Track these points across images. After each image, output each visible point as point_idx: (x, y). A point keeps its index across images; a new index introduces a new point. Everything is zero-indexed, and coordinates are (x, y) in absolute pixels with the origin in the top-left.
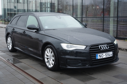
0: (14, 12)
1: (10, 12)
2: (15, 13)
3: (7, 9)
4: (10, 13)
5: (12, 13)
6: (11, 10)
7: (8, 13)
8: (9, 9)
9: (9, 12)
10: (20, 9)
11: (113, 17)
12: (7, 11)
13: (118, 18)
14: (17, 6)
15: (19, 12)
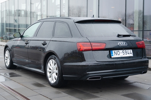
0: (13, 28)
1: (9, 27)
2: (15, 28)
3: (6, 24)
4: (9, 29)
5: (11, 29)
6: (10, 25)
7: (6, 29)
8: (7, 24)
9: (7, 27)
10: (22, 24)
11: (138, 30)
12: (6, 27)
13: (144, 31)
14: (17, 19)
15: (20, 28)
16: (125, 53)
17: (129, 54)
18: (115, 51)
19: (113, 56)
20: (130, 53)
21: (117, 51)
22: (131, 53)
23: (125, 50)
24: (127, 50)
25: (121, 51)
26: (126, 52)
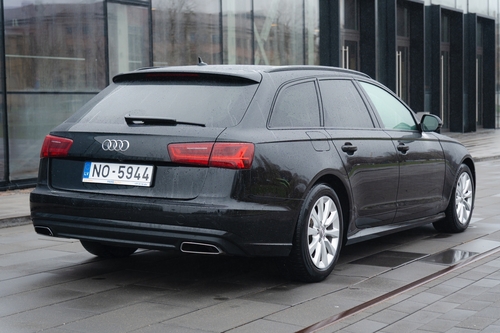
16: (126, 174)
17: (138, 177)
18: (98, 164)
19: (87, 177)
20: (141, 176)
21: (103, 164)
22: (147, 178)
23: (127, 166)
24: (135, 167)
25: (115, 167)
26: (130, 170)
